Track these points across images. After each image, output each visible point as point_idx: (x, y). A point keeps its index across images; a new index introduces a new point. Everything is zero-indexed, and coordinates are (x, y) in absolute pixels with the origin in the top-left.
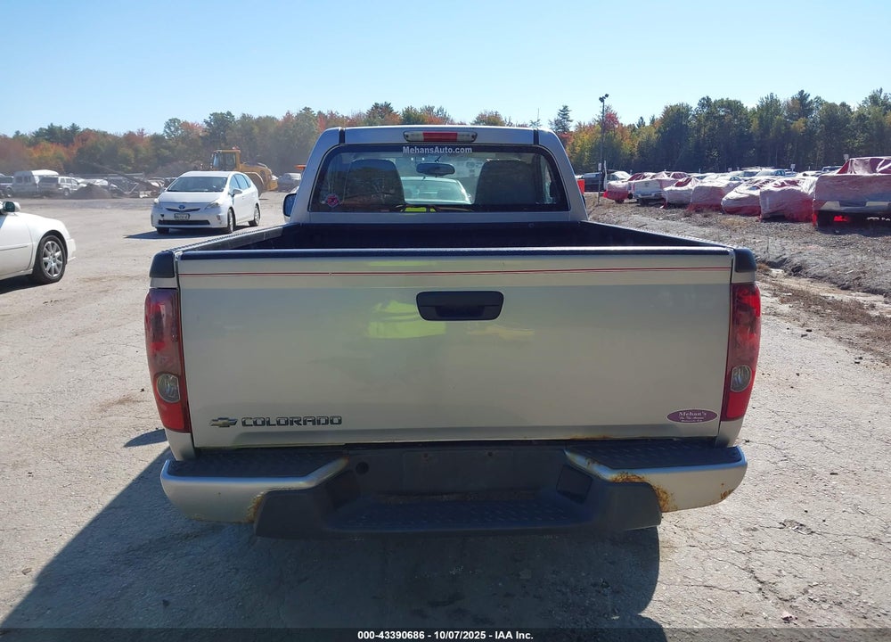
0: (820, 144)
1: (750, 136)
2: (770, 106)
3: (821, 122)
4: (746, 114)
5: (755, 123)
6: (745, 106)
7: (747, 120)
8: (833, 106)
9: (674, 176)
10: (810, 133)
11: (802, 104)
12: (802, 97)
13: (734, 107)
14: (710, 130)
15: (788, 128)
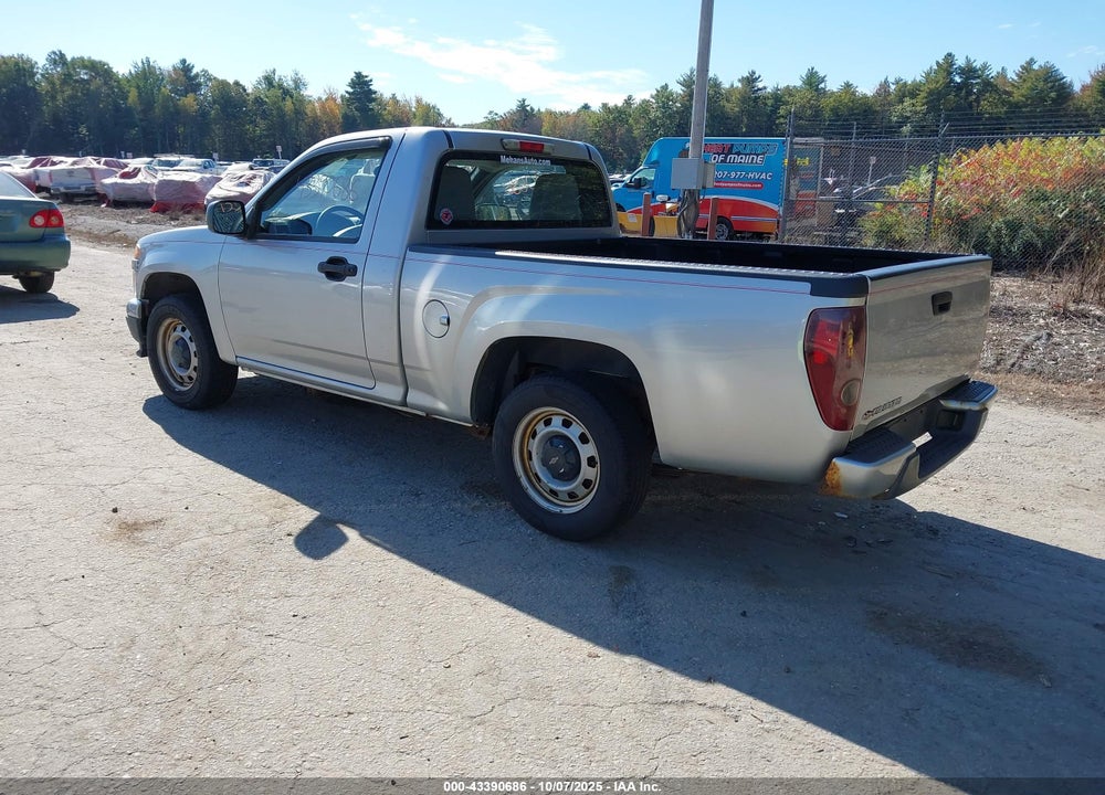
0: (217, 129)
1: (129, 111)
2: (147, 74)
3: (215, 102)
4: (118, 81)
5: (133, 95)
6: (114, 70)
7: (120, 89)
8: (224, 84)
9: (106, 163)
10: (203, 114)
11: (186, 78)
12: (185, 68)
13: (100, 70)
14: (72, 97)
15: (175, 106)
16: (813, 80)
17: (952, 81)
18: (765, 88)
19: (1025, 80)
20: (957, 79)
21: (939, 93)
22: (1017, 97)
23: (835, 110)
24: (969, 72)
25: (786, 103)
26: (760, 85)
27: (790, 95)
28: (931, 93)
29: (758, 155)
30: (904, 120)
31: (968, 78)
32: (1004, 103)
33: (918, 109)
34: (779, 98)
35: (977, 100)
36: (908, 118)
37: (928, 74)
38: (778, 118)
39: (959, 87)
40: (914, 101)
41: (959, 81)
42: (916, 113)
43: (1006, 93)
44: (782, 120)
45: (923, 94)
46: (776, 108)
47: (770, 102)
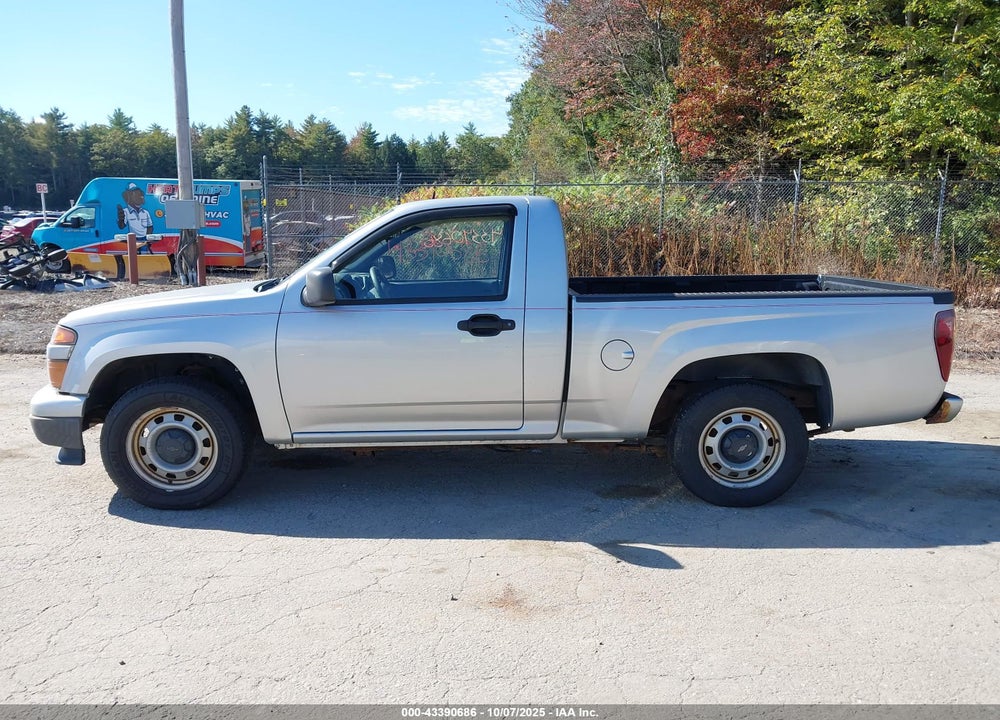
16: (120, 120)
17: (251, 129)
18: (72, 125)
19: (310, 132)
20: (256, 128)
21: (243, 139)
22: (307, 145)
23: (150, 149)
24: (264, 123)
25: (99, 141)
26: (66, 122)
27: (101, 133)
28: (236, 138)
29: (211, 196)
30: (218, 162)
31: (264, 128)
32: (297, 149)
33: (229, 151)
34: (90, 135)
35: (275, 146)
36: (221, 159)
37: (231, 122)
38: (93, 155)
39: (259, 135)
40: (223, 144)
41: (258, 129)
42: (227, 155)
43: (297, 141)
44: (96, 157)
45: (230, 140)
46: (88, 144)
47: (80, 139)
